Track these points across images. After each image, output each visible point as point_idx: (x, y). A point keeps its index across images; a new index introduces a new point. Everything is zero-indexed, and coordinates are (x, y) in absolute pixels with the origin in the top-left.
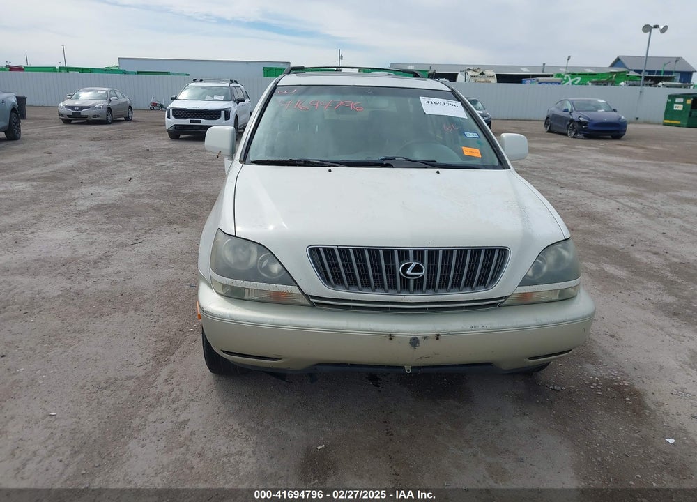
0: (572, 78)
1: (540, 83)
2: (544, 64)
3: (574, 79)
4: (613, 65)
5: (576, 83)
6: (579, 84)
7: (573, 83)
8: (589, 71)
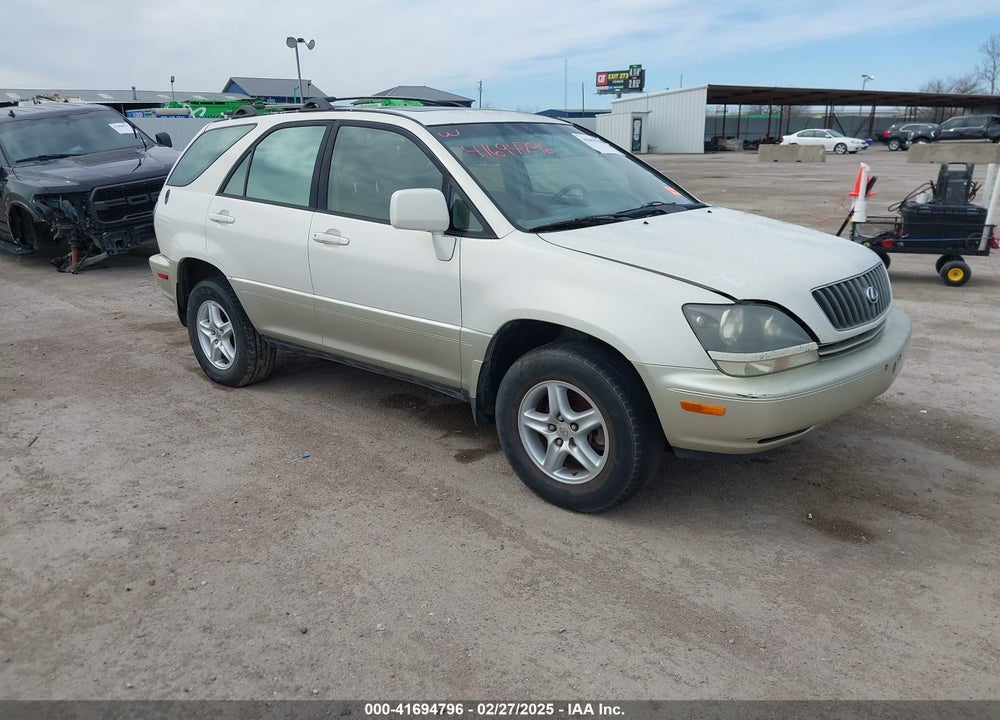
0: (194, 109)
1: (158, 116)
2: (134, 88)
3: (198, 110)
4: (227, 90)
5: (201, 115)
6: (205, 116)
7: (197, 116)
8: (200, 98)
